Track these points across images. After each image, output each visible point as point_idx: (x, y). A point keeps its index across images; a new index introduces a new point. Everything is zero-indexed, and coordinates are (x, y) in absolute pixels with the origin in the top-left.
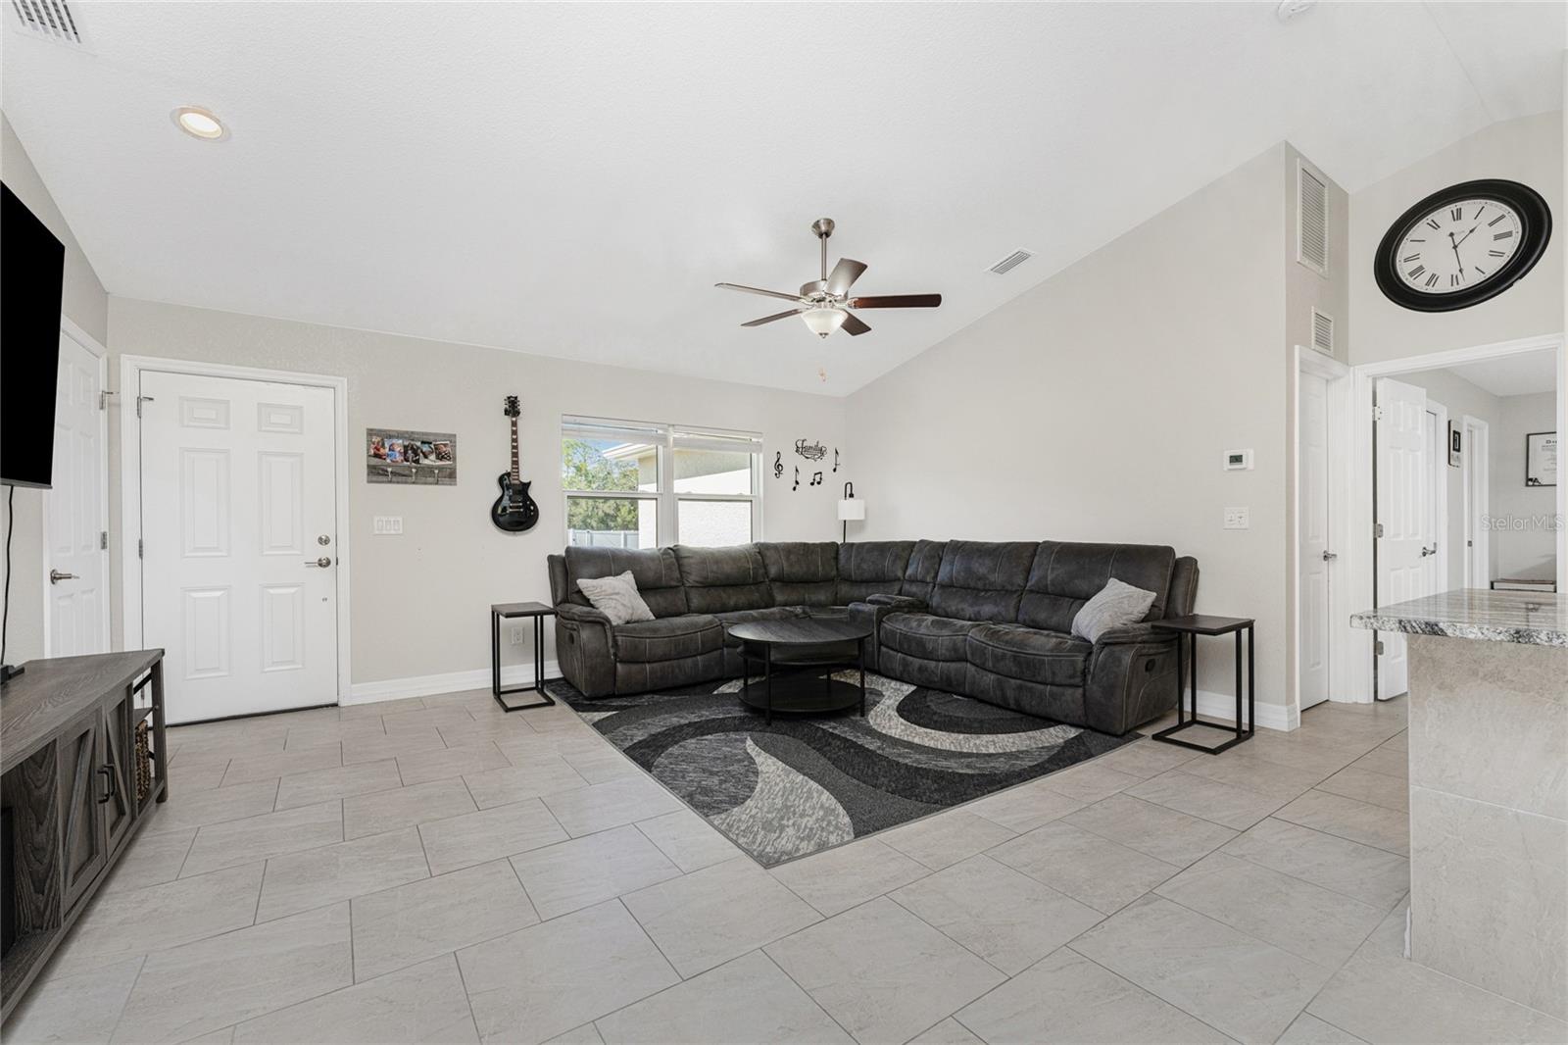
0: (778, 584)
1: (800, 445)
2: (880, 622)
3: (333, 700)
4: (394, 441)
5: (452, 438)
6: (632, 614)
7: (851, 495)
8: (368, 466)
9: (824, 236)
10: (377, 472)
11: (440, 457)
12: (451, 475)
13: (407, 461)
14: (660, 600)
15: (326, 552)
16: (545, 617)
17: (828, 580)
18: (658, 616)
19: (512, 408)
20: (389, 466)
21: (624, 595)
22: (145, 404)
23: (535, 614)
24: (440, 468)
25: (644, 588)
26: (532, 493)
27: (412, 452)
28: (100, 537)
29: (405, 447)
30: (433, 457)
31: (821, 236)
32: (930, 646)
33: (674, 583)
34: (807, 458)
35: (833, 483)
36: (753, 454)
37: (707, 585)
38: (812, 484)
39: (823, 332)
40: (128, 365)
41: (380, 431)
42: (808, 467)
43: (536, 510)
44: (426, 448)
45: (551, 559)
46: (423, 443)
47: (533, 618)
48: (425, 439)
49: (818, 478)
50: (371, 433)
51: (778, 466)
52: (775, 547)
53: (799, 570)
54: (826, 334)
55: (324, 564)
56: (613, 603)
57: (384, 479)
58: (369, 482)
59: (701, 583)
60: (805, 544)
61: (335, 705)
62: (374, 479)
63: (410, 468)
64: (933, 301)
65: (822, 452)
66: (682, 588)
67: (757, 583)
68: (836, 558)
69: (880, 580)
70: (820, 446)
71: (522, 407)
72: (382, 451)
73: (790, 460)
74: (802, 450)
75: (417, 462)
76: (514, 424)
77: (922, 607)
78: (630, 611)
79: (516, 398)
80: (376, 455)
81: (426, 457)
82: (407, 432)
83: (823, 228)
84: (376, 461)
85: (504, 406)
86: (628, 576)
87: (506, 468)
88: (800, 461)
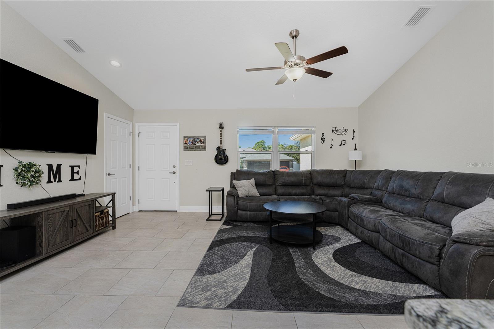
0: (316, 186)
1: (334, 129)
2: (349, 207)
3: (176, 210)
4: (190, 139)
5: (205, 137)
6: (248, 194)
7: (356, 149)
8: (184, 146)
9: (294, 37)
10: (186, 148)
11: (201, 143)
12: (204, 148)
13: (193, 144)
14: (264, 190)
15: (175, 170)
17: (340, 186)
18: (261, 195)
19: (221, 126)
20: (189, 146)
21: (246, 187)
22: (140, 134)
24: (202, 146)
25: (258, 185)
26: (227, 153)
27: (194, 142)
28: (129, 165)
29: (193, 141)
30: (199, 143)
31: (293, 38)
32: (365, 222)
33: (270, 184)
34: (338, 134)
35: (350, 144)
36: (313, 135)
37: (285, 185)
38: (340, 145)
39: (295, 79)
40: (137, 125)
41: (187, 136)
42: (338, 139)
43: (228, 158)
44: (198, 141)
45: (232, 173)
48: (198, 137)
49: (343, 143)
50: (185, 137)
51: (323, 139)
52: (317, 171)
53: (327, 180)
54: (296, 80)
55: (174, 173)
56: (241, 189)
57: (187, 150)
58: (184, 151)
59: (281, 184)
60: (331, 171)
61: (176, 211)
62: (185, 150)
63: (194, 146)
64: (344, 50)
65: (346, 132)
66: (274, 185)
67: (306, 185)
68: (345, 177)
69: (362, 187)
70: (345, 129)
71: (224, 126)
72: (187, 142)
73: (329, 136)
74: (335, 131)
75: (195, 144)
76: (221, 131)
77: (378, 202)
78: (247, 192)
79: (222, 123)
80: (186, 143)
81: (198, 143)
82: (193, 136)
83: (294, 34)
84: (186, 145)
85: (218, 126)
86: (252, 181)
87: (219, 145)
88: (334, 136)
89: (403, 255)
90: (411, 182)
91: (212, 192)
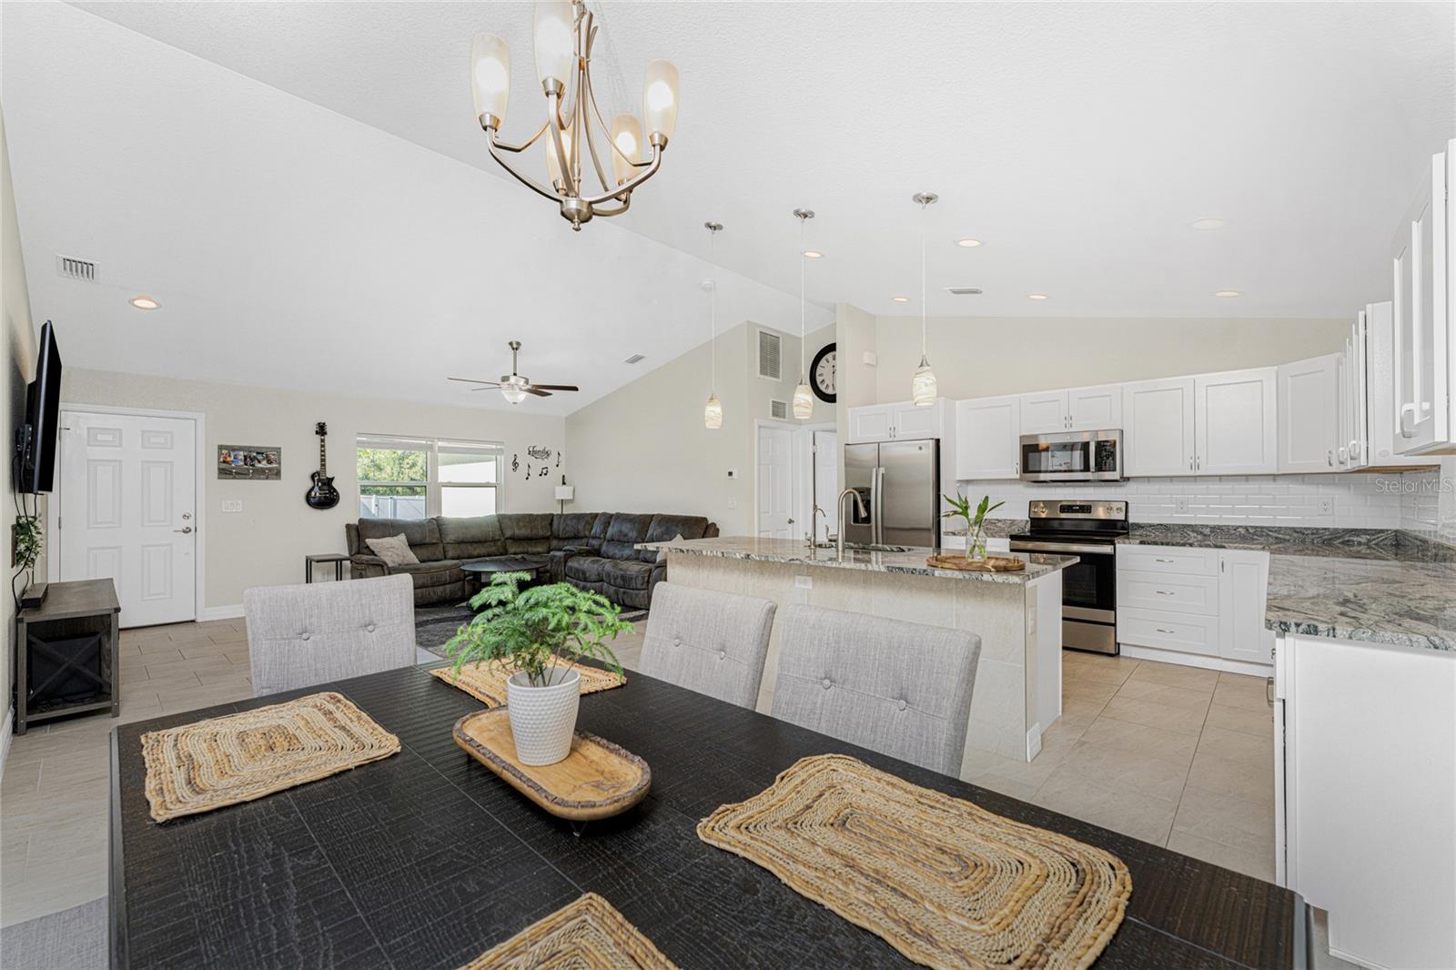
0: (510, 541)
1: (531, 449)
2: (566, 562)
3: (192, 618)
4: (236, 453)
5: (278, 450)
6: (403, 560)
7: (564, 483)
8: (219, 469)
9: (515, 350)
10: (225, 472)
11: (269, 462)
12: (277, 474)
13: (246, 464)
14: (425, 553)
15: (190, 523)
16: (343, 562)
17: (547, 538)
18: (422, 561)
19: (321, 430)
20: (234, 468)
21: (398, 548)
22: (64, 432)
23: (336, 560)
24: (270, 469)
25: (412, 545)
26: (334, 484)
27: (250, 459)
29: (245, 456)
30: (265, 462)
31: (513, 349)
32: (587, 575)
33: (434, 541)
34: (537, 458)
35: (555, 474)
36: (498, 457)
37: (461, 542)
38: (541, 475)
42: (538, 464)
43: (338, 495)
44: (260, 457)
45: (348, 526)
46: (258, 453)
47: (335, 563)
48: (259, 451)
49: (545, 471)
50: (221, 448)
51: (515, 464)
52: (510, 517)
53: (523, 532)
54: (516, 403)
55: (187, 531)
56: (390, 554)
57: (231, 476)
58: (219, 478)
59: (455, 541)
60: (530, 515)
61: (193, 621)
62: (224, 476)
63: (248, 470)
64: (575, 389)
65: (548, 454)
66: (441, 544)
67: (494, 541)
68: (551, 524)
69: (576, 537)
70: (546, 450)
71: (328, 429)
72: (229, 459)
73: (524, 459)
74: (533, 453)
75: (253, 465)
76: (323, 441)
77: (596, 553)
79: (324, 423)
80: (224, 462)
81: (259, 462)
83: (515, 346)
84: (224, 466)
85: (315, 428)
86: (402, 537)
88: (531, 459)
89: (624, 593)
90: (629, 525)
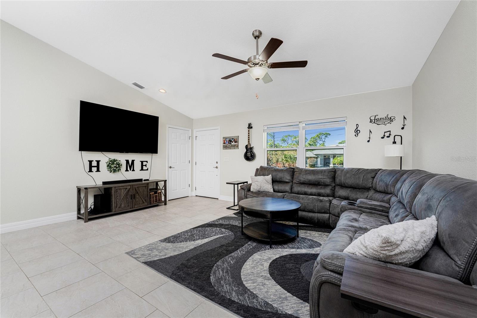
1: (373, 118)
4: (227, 139)
7: (395, 143)
12: (238, 147)
13: (229, 143)
14: (280, 187)
15: (217, 165)
18: (274, 191)
19: (250, 127)
20: (226, 145)
21: (259, 182)
22: (197, 137)
24: (235, 145)
26: (254, 150)
27: (230, 141)
28: (189, 161)
30: (234, 142)
34: (379, 124)
38: (382, 138)
40: (195, 131)
42: (379, 130)
43: (254, 155)
44: (232, 140)
45: (257, 170)
46: (232, 139)
49: (387, 134)
50: (223, 138)
51: (357, 132)
54: (258, 79)
55: (217, 168)
58: (223, 149)
60: (359, 169)
61: (218, 199)
62: (224, 148)
63: (230, 145)
65: (391, 120)
66: (291, 183)
68: (374, 177)
70: (389, 116)
71: (252, 126)
73: (366, 127)
74: (375, 121)
75: (231, 144)
76: (249, 131)
79: (250, 123)
80: (224, 143)
81: (232, 142)
82: (229, 137)
83: (257, 34)
84: (224, 145)
85: (248, 126)
86: (270, 177)
87: (247, 144)
88: (373, 127)
91: (235, 185)
